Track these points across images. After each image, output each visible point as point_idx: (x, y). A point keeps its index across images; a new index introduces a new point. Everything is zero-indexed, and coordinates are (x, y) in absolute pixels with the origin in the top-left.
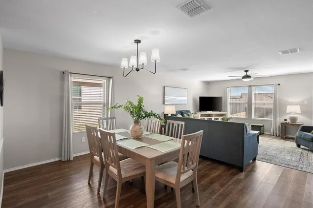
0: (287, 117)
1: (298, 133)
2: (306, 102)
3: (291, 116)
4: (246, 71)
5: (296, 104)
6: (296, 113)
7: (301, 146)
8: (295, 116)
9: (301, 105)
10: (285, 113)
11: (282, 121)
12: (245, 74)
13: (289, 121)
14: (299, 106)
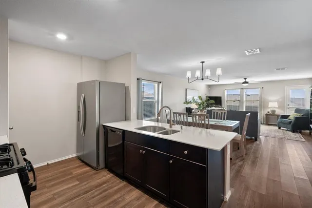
0: (269, 110)
1: (279, 120)
2: (281, 100)
3: (272, 109)
4: (245, 79)
5: (275, 101)
6: (275, 107)
7: (281, 128)
8: (275, 109)
9: (278, 101)
10: (268, 107)
11: (266, 112)
12: (244, 81)
13: (270, 113)
14: (276, 103)
